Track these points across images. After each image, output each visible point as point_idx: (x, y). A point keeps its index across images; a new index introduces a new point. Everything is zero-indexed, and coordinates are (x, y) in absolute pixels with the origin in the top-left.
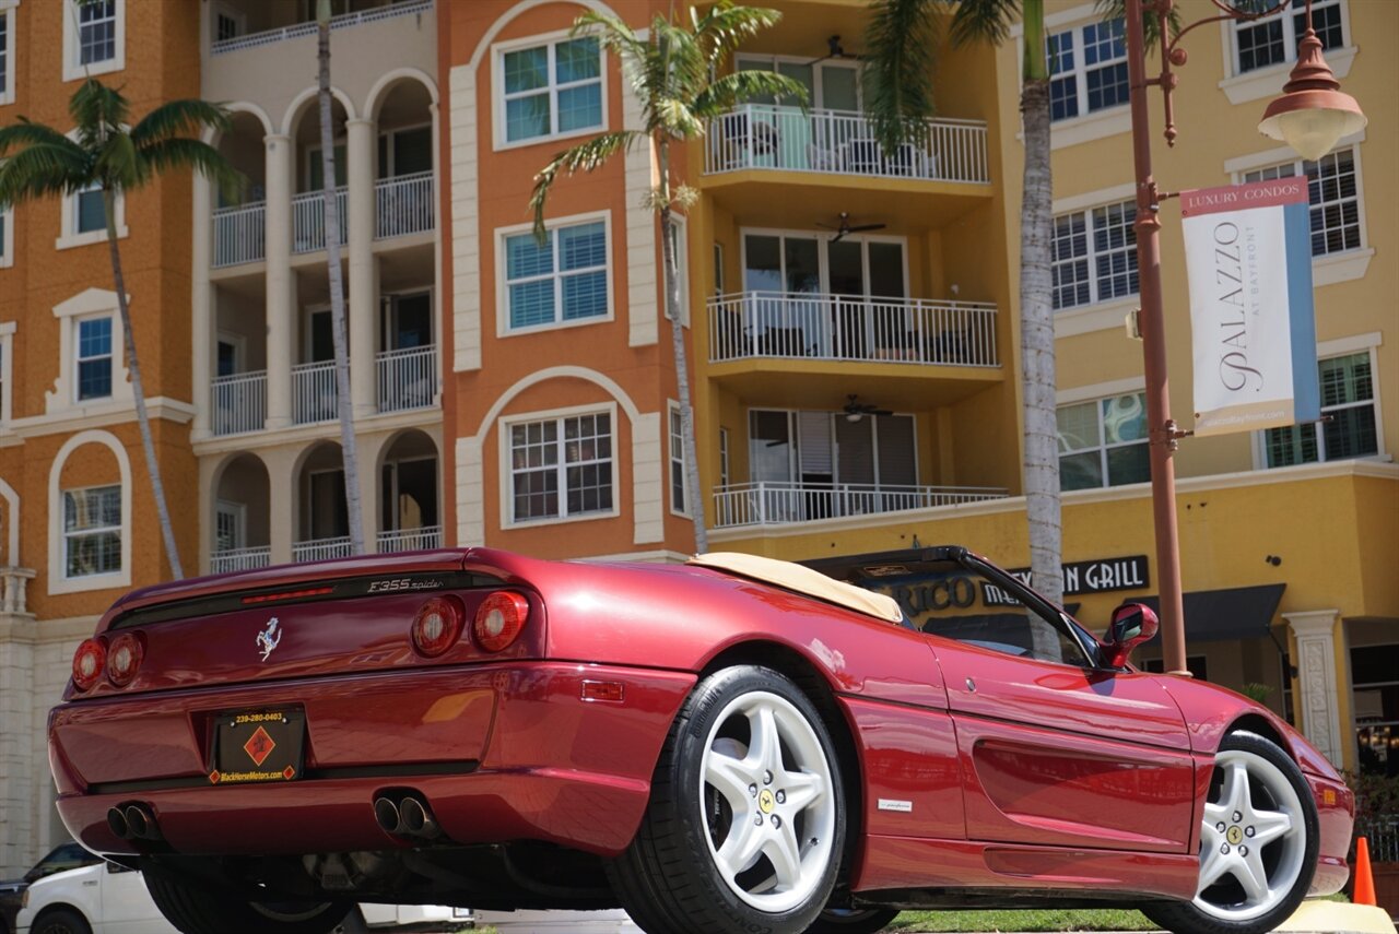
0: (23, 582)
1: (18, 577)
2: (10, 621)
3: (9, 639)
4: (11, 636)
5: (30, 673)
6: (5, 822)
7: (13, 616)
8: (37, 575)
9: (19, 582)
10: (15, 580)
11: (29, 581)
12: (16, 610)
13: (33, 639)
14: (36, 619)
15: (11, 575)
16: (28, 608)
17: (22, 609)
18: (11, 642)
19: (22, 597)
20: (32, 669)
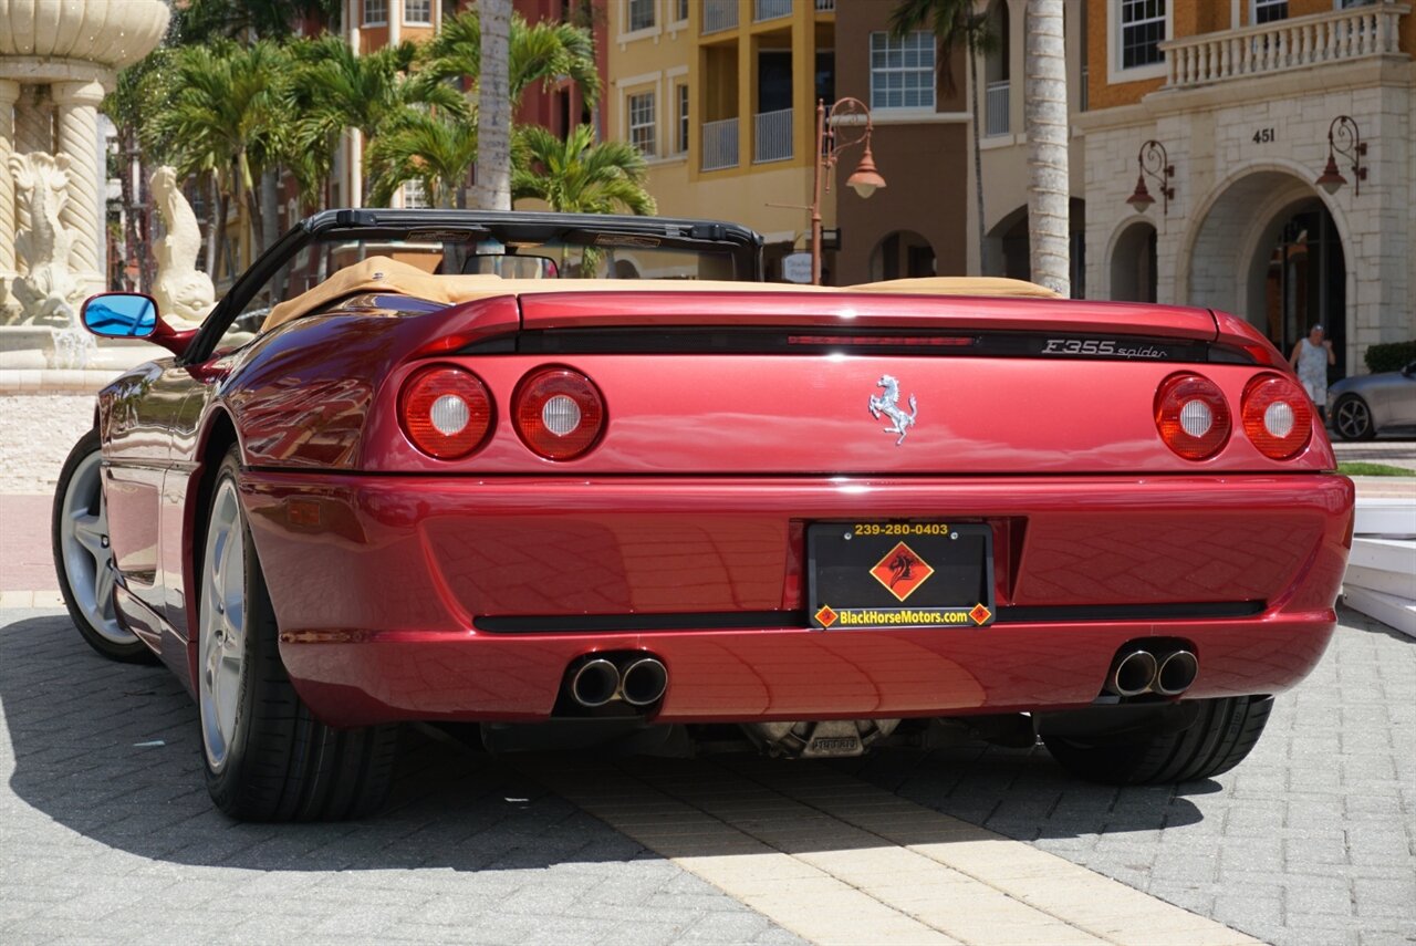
0: (1396, 19)
1: (1390, 14)
2: (1379, 63)
3: (1378, 83)
4: (1381, 80)
5: (1404, 119)
6: (1378, 280)
7: (1384, 57)
8: (1412, 10)
9: (1391, 18)
10: (1388, 17)
11: (1403, 17)
12: (1388, 50)
13: (1408, 82)
14: (1410, 60)
15: (1382, 13)
16: (1402, 47)
17: (1395, 48)
18: (1381, 86)
19: (1395, 36)
20: (1407, 115)
